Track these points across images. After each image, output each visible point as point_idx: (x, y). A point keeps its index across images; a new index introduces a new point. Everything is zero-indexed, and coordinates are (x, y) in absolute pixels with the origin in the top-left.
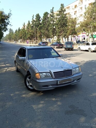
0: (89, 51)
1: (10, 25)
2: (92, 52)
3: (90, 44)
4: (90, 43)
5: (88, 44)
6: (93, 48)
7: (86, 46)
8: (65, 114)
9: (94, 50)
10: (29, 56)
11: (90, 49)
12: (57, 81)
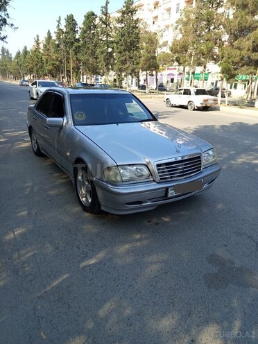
0: (189, 107)
2: (194, 110)
3: (192, 92)
4: (193, 90)
5: (187, 92)
6: (198, 100)
7: (182, 95)
9: (200, 105)
10: (76, 115)
11: (191, 104)
12: (167, 189)
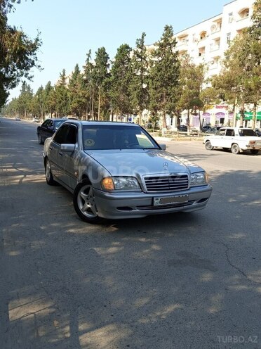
0: (233, 150)
1: (39, 66)
2: (239, 153)
3: (237, 132)
4: (237, 130)
5: (230, 133)
6: (244, 142)
7: (225, 137)
8: (170, 266)
9: (245, 148)
11: (235, 147)
12: (153, 198)
